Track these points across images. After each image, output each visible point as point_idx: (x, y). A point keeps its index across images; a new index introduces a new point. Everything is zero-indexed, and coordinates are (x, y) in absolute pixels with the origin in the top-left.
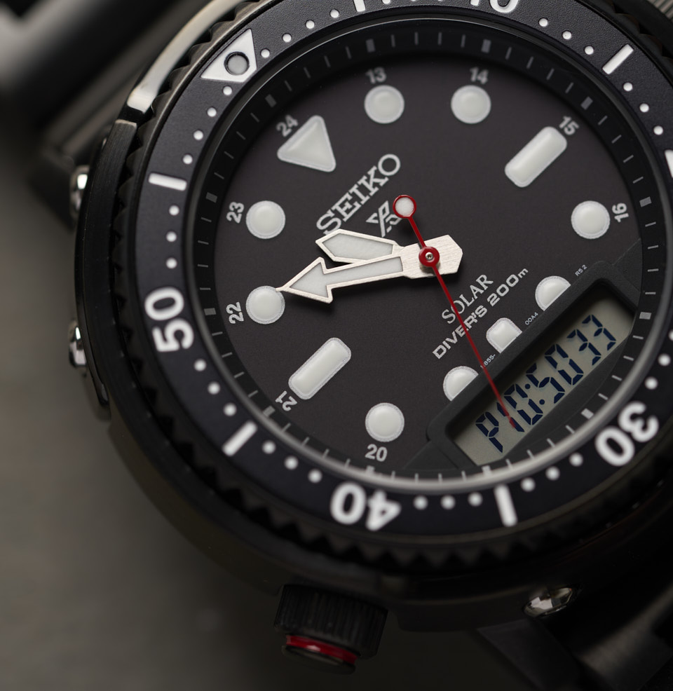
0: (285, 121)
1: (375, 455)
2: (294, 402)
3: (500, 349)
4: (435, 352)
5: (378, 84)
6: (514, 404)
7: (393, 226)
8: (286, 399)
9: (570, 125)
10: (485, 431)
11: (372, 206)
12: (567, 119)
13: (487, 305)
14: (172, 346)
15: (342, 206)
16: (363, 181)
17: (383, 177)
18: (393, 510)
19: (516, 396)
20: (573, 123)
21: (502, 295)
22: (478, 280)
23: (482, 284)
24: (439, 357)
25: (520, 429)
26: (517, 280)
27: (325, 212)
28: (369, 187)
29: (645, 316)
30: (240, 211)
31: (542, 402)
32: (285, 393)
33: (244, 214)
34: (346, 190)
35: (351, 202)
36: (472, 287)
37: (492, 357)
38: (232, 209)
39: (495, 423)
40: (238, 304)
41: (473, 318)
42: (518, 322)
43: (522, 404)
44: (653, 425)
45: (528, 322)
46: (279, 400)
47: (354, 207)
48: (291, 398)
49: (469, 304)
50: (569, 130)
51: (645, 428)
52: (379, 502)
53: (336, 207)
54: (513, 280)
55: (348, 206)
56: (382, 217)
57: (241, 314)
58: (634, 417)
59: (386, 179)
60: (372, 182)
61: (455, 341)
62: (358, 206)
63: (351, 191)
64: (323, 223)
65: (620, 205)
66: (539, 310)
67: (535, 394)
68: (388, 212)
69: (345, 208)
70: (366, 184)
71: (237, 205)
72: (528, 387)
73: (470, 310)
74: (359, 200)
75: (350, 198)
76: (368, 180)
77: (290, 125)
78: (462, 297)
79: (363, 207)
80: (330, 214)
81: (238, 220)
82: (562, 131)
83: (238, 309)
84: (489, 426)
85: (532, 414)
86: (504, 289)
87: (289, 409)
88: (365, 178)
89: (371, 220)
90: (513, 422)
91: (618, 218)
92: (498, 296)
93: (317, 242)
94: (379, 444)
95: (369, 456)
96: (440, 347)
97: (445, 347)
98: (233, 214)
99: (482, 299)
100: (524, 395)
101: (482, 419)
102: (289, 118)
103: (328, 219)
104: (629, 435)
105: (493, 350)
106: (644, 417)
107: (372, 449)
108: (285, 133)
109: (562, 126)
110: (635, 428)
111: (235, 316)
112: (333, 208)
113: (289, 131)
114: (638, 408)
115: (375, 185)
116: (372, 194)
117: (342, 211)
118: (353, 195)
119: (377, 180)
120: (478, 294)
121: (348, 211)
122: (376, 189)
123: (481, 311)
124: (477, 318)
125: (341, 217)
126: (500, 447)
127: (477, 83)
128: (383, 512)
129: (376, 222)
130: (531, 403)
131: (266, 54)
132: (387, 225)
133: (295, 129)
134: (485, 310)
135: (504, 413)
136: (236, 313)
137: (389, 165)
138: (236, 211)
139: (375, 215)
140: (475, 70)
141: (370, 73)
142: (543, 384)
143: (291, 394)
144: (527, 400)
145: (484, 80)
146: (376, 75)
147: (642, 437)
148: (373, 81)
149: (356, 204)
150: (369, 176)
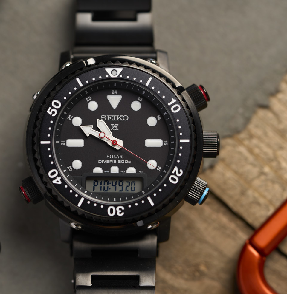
0: (114, 91)
1: (69, 169)
2: (64, 144)
3: (112, 172)
4: (99, 161)
5: (139, 101)
6: (104, 184)
7: (115, 130)
8: (63, 142)
9: (166, 143)
10: (94, 184)
11: (115, 122)
12: (167, 142)
13: (117, 161)
14: (50, 113)
15: (109, 117)
16: (118, 116)
17: (122, 119)
18: (60, 183)
19: (106, 183)
20: (167, 143)
21: (122, 162)
22: (120, 155)
23: (120, 157)
24: (99, 162)
25: (101, 190)
26: (127, 162)
27: (105, 115)
28: (118, 118)
29: (143, 192)
30: (90, 100)
31: (110, 189)
32: (64, 141)
34: (113, 115)
35: (112, 118)
36: (118, 155)
37: (108, 172)
38: (89, 98)
39: (98, 184)
40: (72, 116)
41: (112, 161)
42: (120, 170)
43: (106, 186)
44: (123, 214)
45: (121, 172)
46: (62, 141)
47: (111, 119)
48: (64, 143)
49: (114, 158)
50: (165, 144)
51: (120, 213)
52: (59, 179)
53: (108, 116)
54: (126, 161)
55: (110, 118)
56: (114, 126)
57: (71, 119)
58: (120, 209)
59: (122, 120)
60: (119, 118)
61: (105, 162)
62: (112, 120)
63: (114, 116)
64: (102, 117)
65: (160, 167)
66: (126, 172)
67: (110, 186)
68: (116, 126)
69: (109, 118)
70: (118, 117)
71: (90, 98)
72: (110, 183)
73: (113, 159)
74: (113, 119)
75: (112, 117)
76: (119, 117)
77: (115, 93)
78: (114, 155)
79: (113, 121)
80: (106, 116)
81: (88, 101)
82: (163, 143)
83: (71, 117)
84: (96, 184)
85: (106, 189)
86: (123, 162)
87: (62, 145)
88: (119, 116)
89: (112, 125)
90: (101, 187)
91: (157, 169)
92: (121, 162)
93: (98, 119)
94: (72, 167)
95: (68, 168)
96: (101, 161)
97: (102, 161)
98: (88, 99)
99: (117, 160)
100: (108, 184)
101: (96, 181)
102: (116, 91)
103: (104, 117)
104: (116, 211)
105: (110, 171)
106: (122, 211)
107: (70, 167)
108: (112, 93)
109: (164, 142)
110: (119, 211)
111: (69, 118)
112: (107, 116)
113: (114, 93)
114: (123, 208)
115: (119, 119)
116: (117, 120)
117: (108, 118)
118: (113, 117)
119: (120, 119)
120: (118, 158)
121: (109, 119)
122: (119, 120)
123: (115, 161)
124: (113, 162)
125: (107, 119)
126: (94, 189)
127: (157, 119)
128: (58, 181)
129: (113, 126)
130: (108, 187)
131: (121, 76)
132: (114, 129)
133: (115, 94)
134: (116, 162)
135: (101, 184)
137: (125, 118)
138: (89, 99)
139: (114, 125)
140: (159, 116)
141: (139, 97)
142: (113, 186)
143: (65, 142)
144: (107, 186)
145: (159, 119)
146: (140, 99)
147: (118, 214)
148: (138, 99)
149: (112, 119)
150: (120, 116)
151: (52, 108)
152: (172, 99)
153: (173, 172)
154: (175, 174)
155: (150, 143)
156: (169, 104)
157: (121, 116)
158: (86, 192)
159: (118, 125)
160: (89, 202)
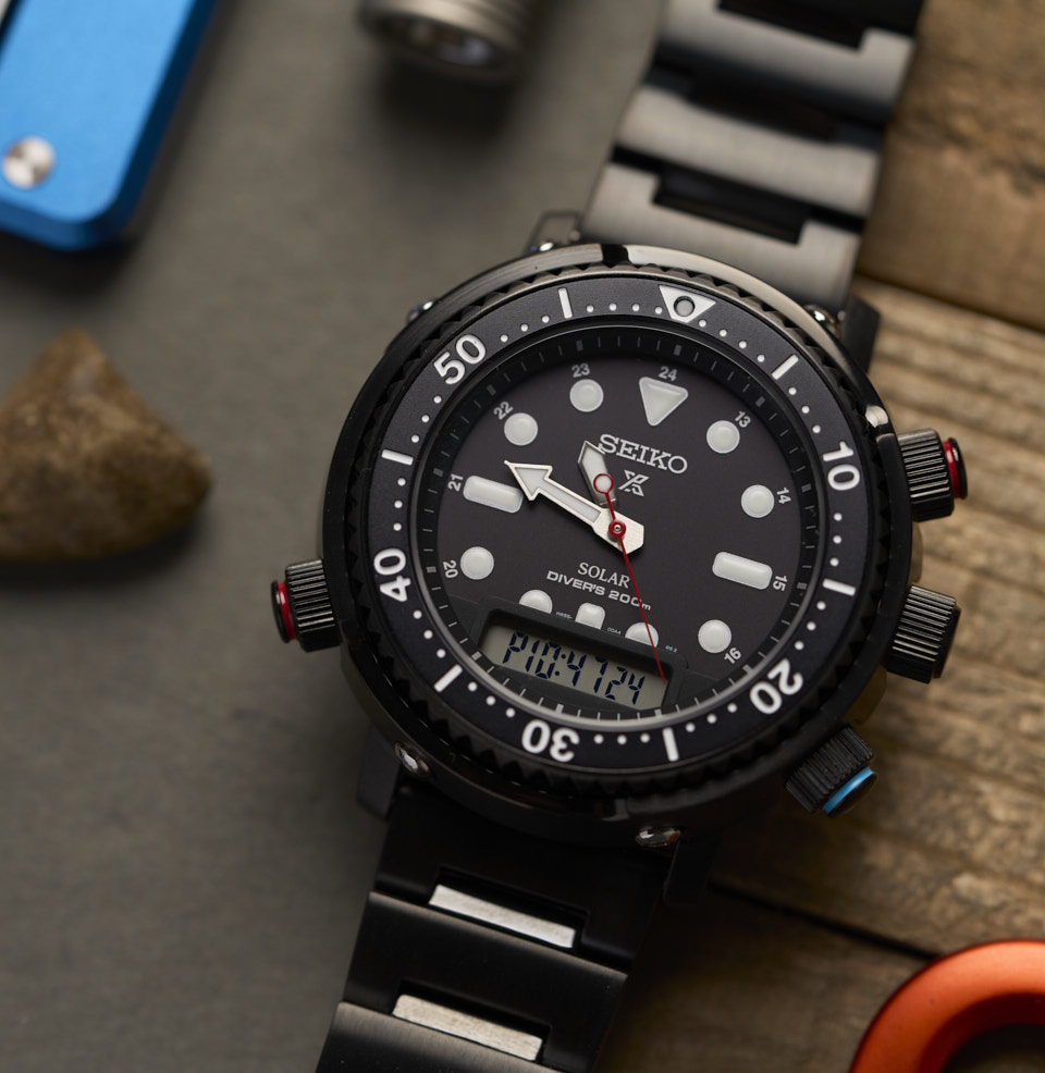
0: (670, 371)
1: (449, 568)
2: (457, 488)
3: (579, 619)
4: (550, 573)
5: (737, 424)
6: (545, 653)
7: (632, 491)
8: (457, 481)
9: (781, 584)
10: (513, 642)
11: (639, 468)
12: (785, 579)
13: (607, 593)
14: (443, 372)
15: (627, 446)
16: (655, 451)
17: (666, 465)
18: (402, 597)
19: (552, 651)
20: (784, 585)
21: (621, 600)
22: (623, 576)
23: (622, 580)
24: (549, 577)
25: (528, 667)
26: (638, 605)
27: (615, 436)
28: (653, 459)
30: (584, 373)
31: (557, 673)
32: (461, 478)
33: (583, 377)
35: (634, 451)
36: (615, 575)
37: (569, 617)
38: (582, 366)
39: (523, 647)
40: (512, 409)
41: (592, 587)
42: (606, 623)
43: (549, 659)
44: (568, 756)
45: (610, 629)
46: (454, 477)
47: (631, 455)
48: (459, 485)
49: (601, 578)
50: (777, 585)
51: (562, 752)
52: (402, 583)
53: (625, 442)
54: (636, 602)
55: (630, 450)
56: (634, 480)
57: (505, 415)
58: (566, 739)
59: (665, 468)
60: (658, 458)
61: (567, 583)
62: (633, 458)
63: (642, 447)
64: (606, 439)
65: (738, 653)
66: (624, 633)
67: (561, 665)
68: (640, 482)
69: (626, 449)
70: (654, 455)
71: (586, 369)
72: (563, 657)
73: (596, 582)
74: (638, 457)
76: (657, 455)
77: (669, 376)
78: (604, 570)
79: (635, 462)
80: (616, 440)
81: (576, 375)
82: (773, 580)
83: (508, 411)
84: (518, 644)
85: (544, 670)
86: (626, 599)
87: (450, 487)
88: (658, 452)
89: (627, 473)
90: (531, 659)
91: (727, 657)
92: (619, 597)
93: (586, 441)
94: (458, 567)
95: (446, 564)
96: (557, 574)
97: (559, 578)
98: (579, 369)
99: (609, 587)
100: (555, 658)
101: (521, 636)
102: (675, 372)
103: (612, 441)
104: (551, 743)
105: (574, 615)
106: (570, 747)
107: (452, 564)
108: (662, 375)
109: (777, 578)
110: (559, 744)
111: (501, 411)
112: (622, 441)
113: (665, 377)
114: (575, 739)
115: (657, 462)
116: (648, 463)
117: (623, 448)
118: (641, 450)
119: (661, 462)
120: (612, 582)
121: (625, 452)
122: (654, 465)
123: (601, 591)
124: (593, 591)
125: (618, 450)
126: (506, 660)
127: (777, 498)
128: (396, 591)
129: (629, 478)
130: (552, 666)
131: (703, 324)
132: (630, 487)
133: (668, 381)
134: (603, 593)
135: (534, 650)
136: (504, 411)
137: (677, 465)
138: (582, 370)
139: (633, 474)
140: (786, 491)
141: (742, 414)
142: (571, 667)
143: (463, 483)
144: (553, 661)
145: (782, 501)
146: (742, 419)
147: (554, 753)
148: (737, 419)
149: (634, 456)
150: (660, 454)
151: (455, 357)
152: (843, 445)
153: (772, 675)
154: (775, 683)
155: (731, 566)
156: (828, 458)
157: (665, 455)
158: (477, 655)
159: (646, 478)
160: (472, 687)
